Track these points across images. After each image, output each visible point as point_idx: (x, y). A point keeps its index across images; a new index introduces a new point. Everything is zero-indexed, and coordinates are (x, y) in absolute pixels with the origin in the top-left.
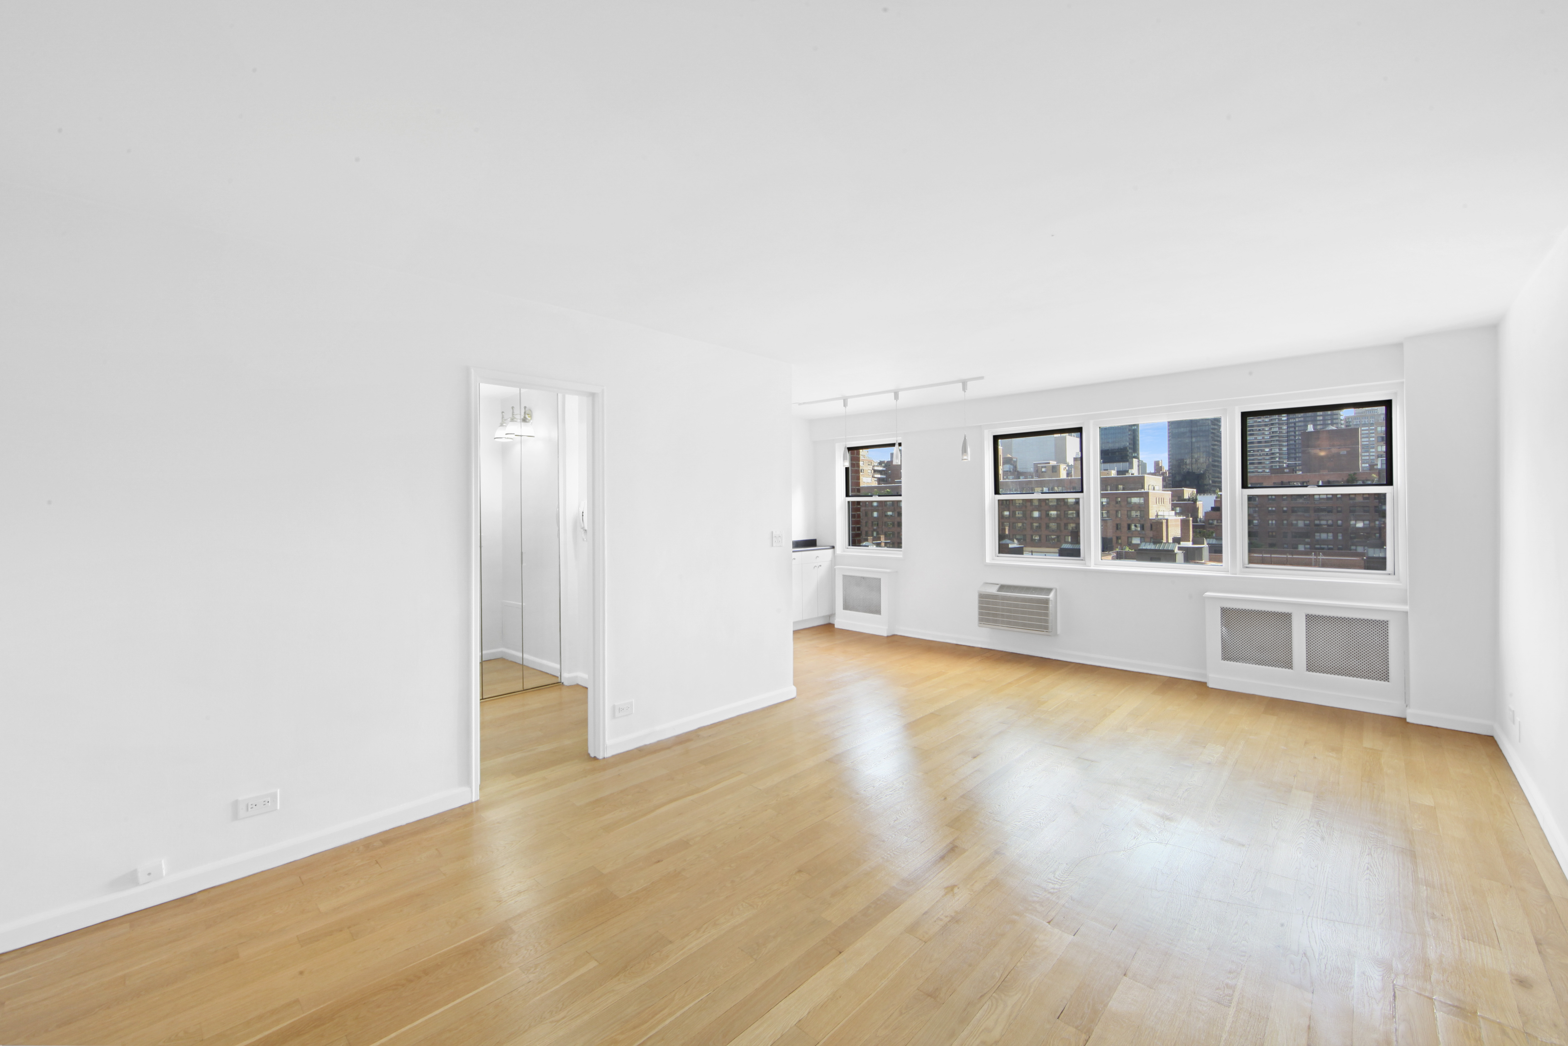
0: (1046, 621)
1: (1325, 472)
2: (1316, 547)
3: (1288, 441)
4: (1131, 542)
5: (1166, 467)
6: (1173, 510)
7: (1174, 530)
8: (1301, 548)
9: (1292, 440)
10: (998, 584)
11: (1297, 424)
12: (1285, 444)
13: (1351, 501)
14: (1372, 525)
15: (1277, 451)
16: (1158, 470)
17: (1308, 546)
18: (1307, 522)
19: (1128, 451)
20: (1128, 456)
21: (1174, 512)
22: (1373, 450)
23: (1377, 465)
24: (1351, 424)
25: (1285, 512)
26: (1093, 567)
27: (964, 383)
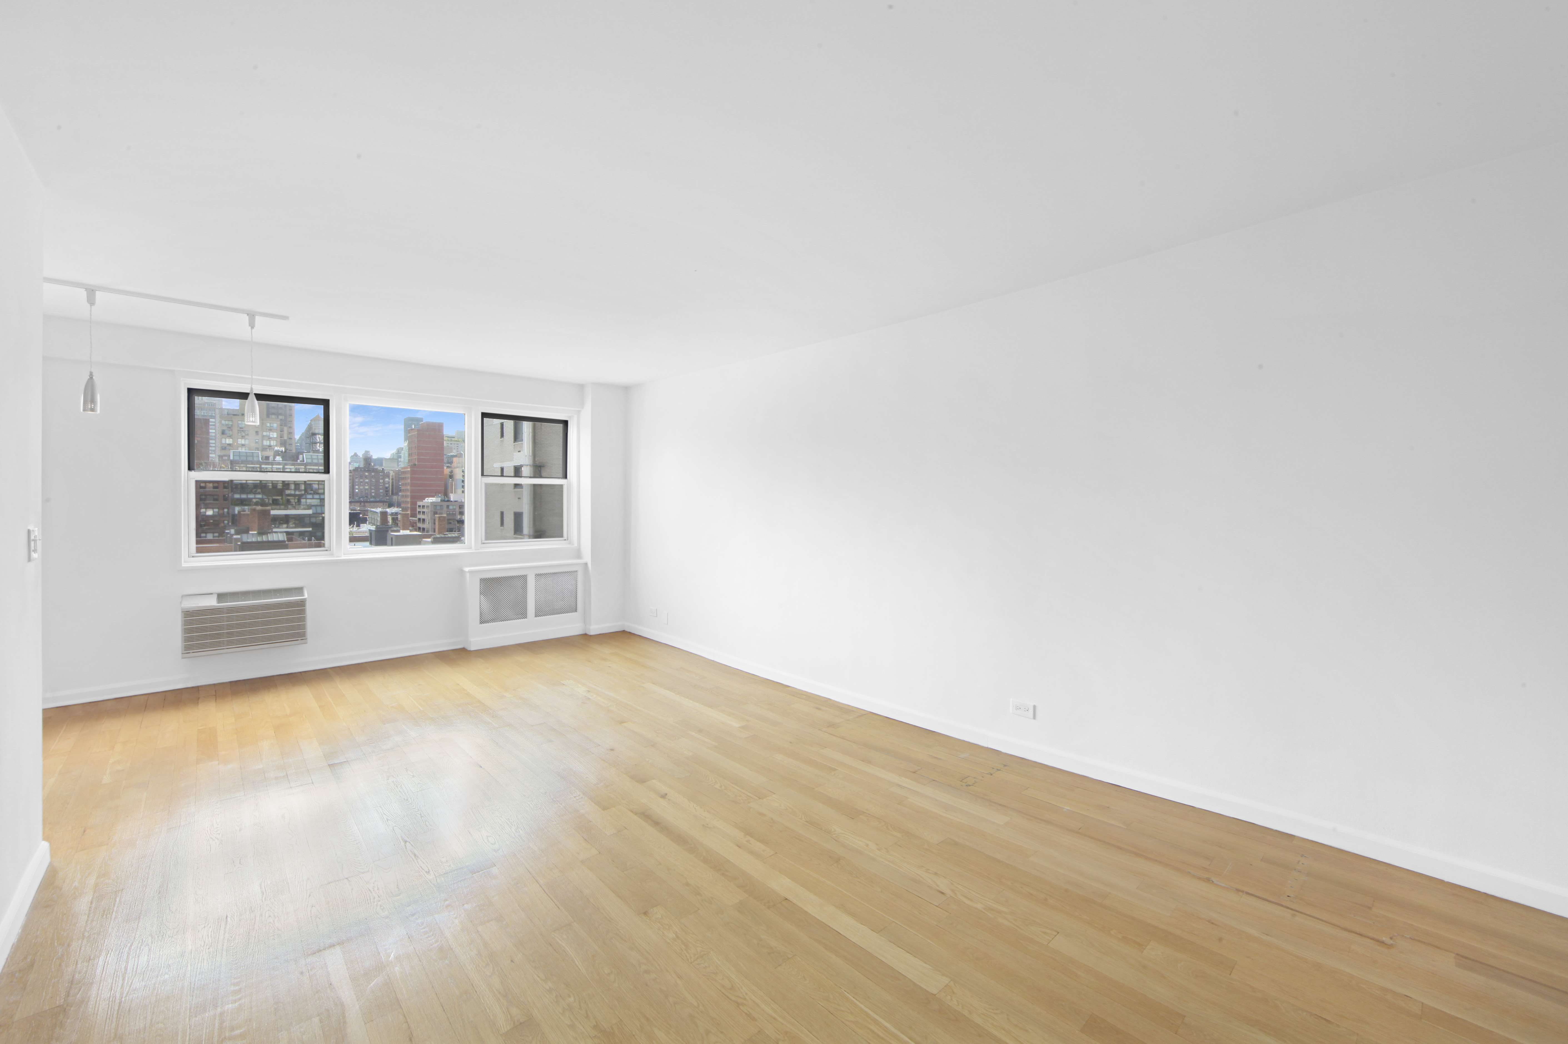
0: (302, 627)
10: (214, 594)
26: (343, 557)
27: (252, 316)
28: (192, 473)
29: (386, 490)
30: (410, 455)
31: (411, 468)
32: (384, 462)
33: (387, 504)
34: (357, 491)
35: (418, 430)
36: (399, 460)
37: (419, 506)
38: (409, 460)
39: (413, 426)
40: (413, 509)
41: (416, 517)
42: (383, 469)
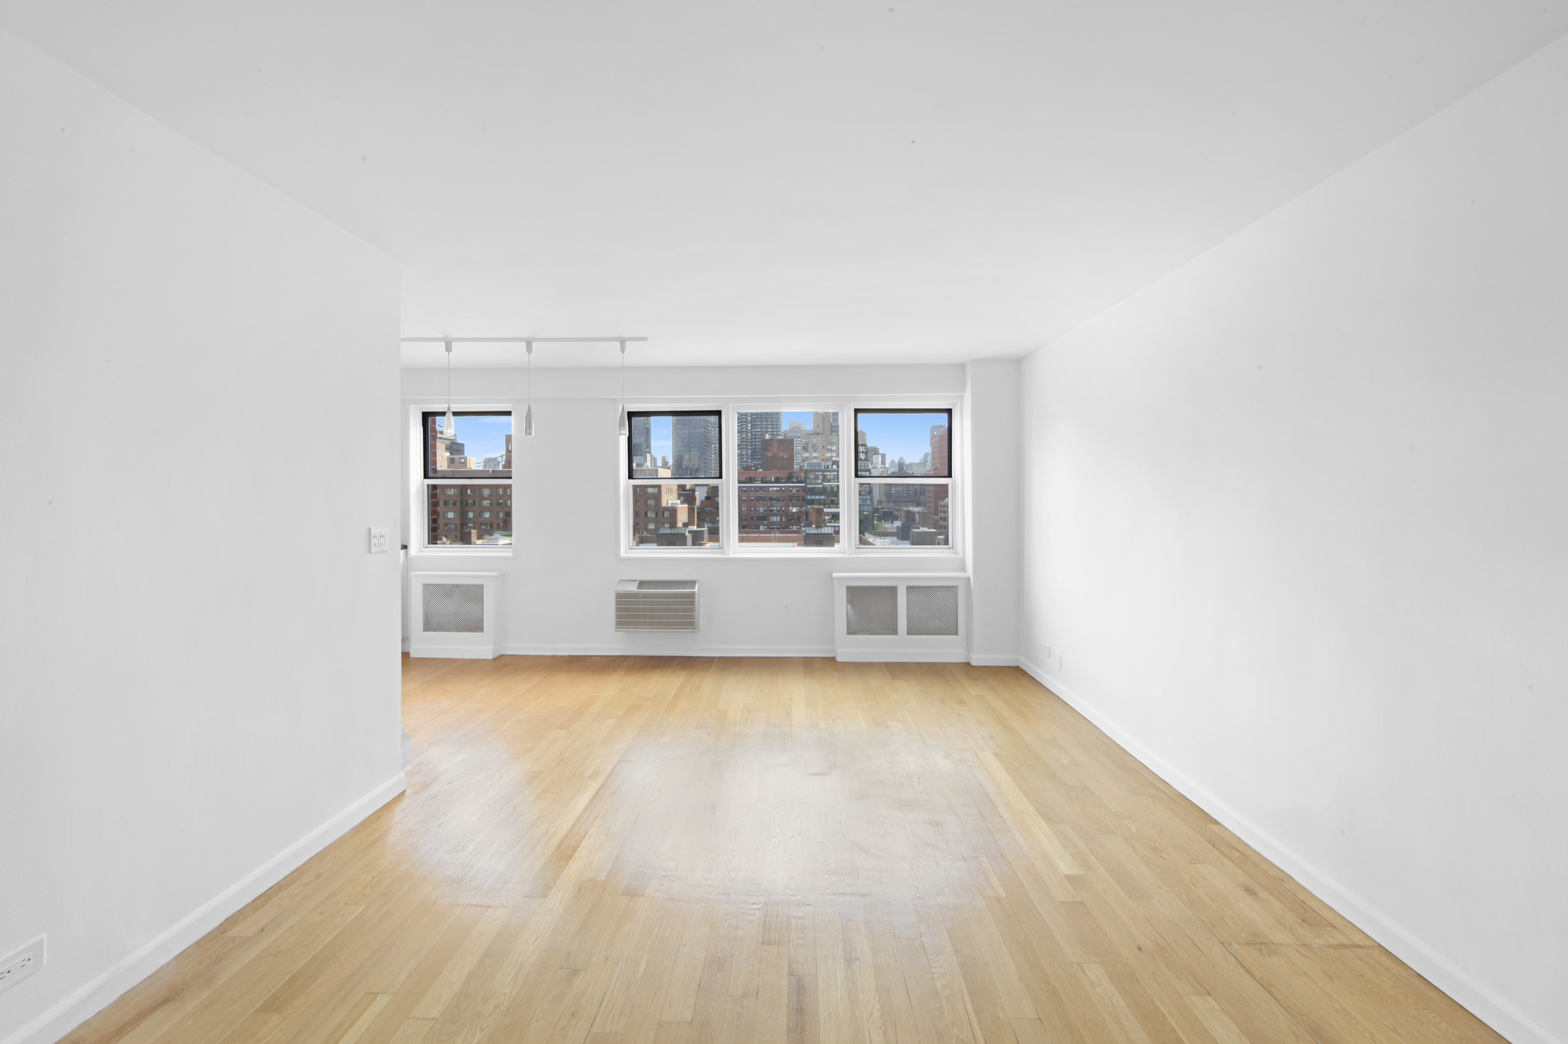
0: (692, 617)
1: (775, 470)
2: (770, 528)
3: (752, 445)
4: (647, 527)
5: (671, 462)
6: (678, 499)
7: (682, 517)
8: (762, 528)
9: (754, 445)
10: (636, 581)
11: (757, 433)
12: (750, 448)
13: (790, 493)
14: (801, 509)
15: (745, 453)
16: (665, 465)
17: (765, 527)
18: (765, 508)
19: (642, 446)
20: (642, 451)
21: (679, 501)
22: (799, 456)
23: (804, 466)
24: (787, 436)
25: (752, 500)
26: (732, 555)
27: (623, 342)
28: (631, 481)
29: (916, 493)
30: (933, 459)
31: (934, 471)
32: (913, 466)
33: (916, 504)
34: (893, 492)
35: (940, 436)
36: (926, 464)
37: (941, 506)
38: (932, 464)
39: (936, 433)
40: (936, 509)
41: (938, 516)
42: (913, 472)
